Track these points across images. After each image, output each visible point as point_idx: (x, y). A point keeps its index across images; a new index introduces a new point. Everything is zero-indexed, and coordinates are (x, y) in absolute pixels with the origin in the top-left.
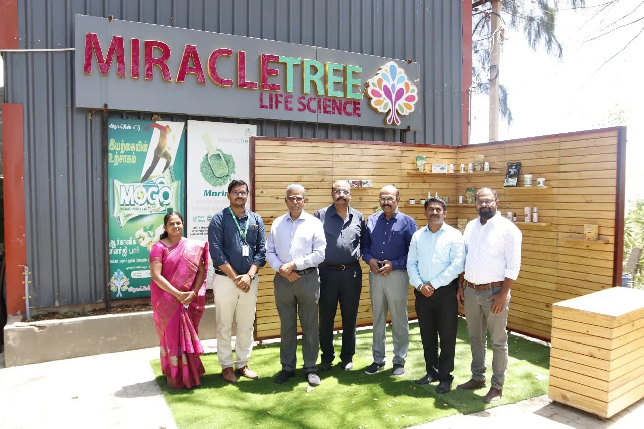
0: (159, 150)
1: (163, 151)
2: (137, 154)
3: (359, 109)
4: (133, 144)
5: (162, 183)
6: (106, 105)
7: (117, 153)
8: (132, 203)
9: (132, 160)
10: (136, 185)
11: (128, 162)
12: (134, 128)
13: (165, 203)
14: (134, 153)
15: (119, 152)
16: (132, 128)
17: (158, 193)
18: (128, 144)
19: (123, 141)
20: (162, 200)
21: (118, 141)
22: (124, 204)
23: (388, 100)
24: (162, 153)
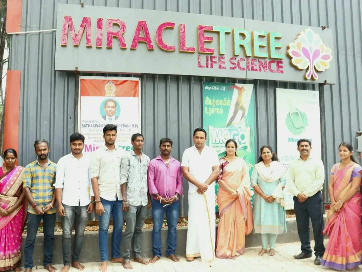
0: (237, 104)
1: (240, 105)
2: (224, 107)
3: (282, 67)
4: (221, 100)
5: (240, 128)
6: (77, 68)
7: (210, 106)
8: (221, 142)
9: (220, 111)
10: (223, 129)
11: (218, 113)
12: (221, 89)
13: (242, 143)
14: (221, 107)
15: (212, 106)
16: (220, 89)
17: (238, 135)
18: (218, 100)
19: (214, 98)
20: (240, 140)
21: (211, 98)
22: (216, 143)
23: (306, 59)
24: (240, 106)
